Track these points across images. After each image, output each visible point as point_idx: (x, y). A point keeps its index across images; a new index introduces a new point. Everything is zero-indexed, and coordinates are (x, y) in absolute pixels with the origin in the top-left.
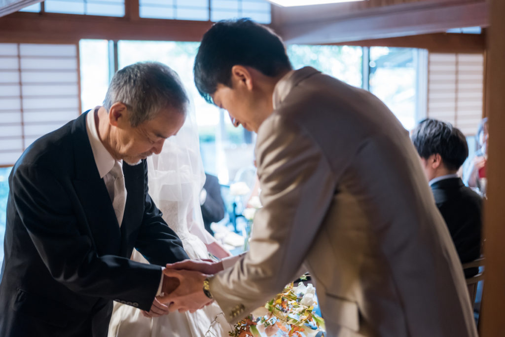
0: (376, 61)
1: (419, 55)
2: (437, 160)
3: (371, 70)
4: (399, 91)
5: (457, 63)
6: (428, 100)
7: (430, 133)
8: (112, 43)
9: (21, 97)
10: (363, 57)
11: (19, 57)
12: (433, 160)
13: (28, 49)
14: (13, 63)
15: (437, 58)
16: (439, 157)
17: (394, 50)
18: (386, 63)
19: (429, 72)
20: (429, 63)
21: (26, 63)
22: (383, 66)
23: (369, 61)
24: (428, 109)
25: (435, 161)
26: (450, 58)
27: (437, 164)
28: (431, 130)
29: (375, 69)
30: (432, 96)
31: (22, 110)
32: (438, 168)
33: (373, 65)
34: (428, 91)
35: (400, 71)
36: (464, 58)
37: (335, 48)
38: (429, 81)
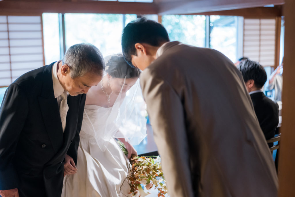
0: (213, 23)
1: (238, 20)
2: (252, 83)
3: (210, 28)
4: (226, 40)
5: (260, 24)
6: (244, 46)
7: (248, 68)
8: (61, 15)
9: (9, 47)
10: (206, 20)
11: (8, 23)
12: (249, 83)
13: (12, 19)
14: (4, 27)
15: (249, 21)
16: (253, 82)
17: (223, 17)
18: (220, 24)
19: (244, 30)
20: (244, 24)
21: (12, 27)
22: (217, 26)
23: (210, 23)
24: (243, 51)
25: (250, 84)
26: (256, 21)
27: (252, 85)
28: (249, 66)
29: (213, 27)
30: (246, 43)
31: (10, 55)
32: (252, 87)
33: (212, 25)
34: (244, 40)
35: (228, 28)
36: (264, 21)
37: (190, 16)
38: (244, 35)
